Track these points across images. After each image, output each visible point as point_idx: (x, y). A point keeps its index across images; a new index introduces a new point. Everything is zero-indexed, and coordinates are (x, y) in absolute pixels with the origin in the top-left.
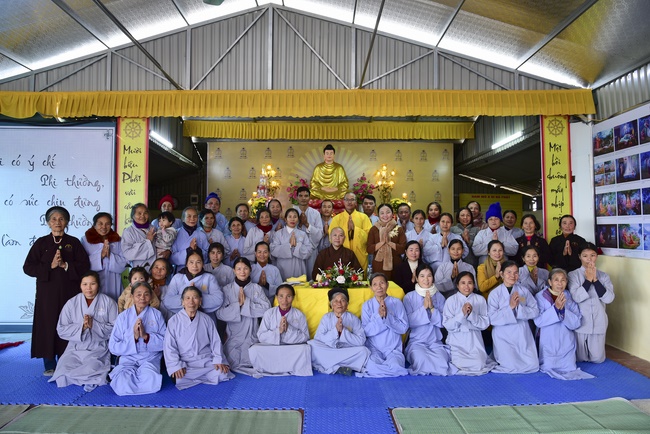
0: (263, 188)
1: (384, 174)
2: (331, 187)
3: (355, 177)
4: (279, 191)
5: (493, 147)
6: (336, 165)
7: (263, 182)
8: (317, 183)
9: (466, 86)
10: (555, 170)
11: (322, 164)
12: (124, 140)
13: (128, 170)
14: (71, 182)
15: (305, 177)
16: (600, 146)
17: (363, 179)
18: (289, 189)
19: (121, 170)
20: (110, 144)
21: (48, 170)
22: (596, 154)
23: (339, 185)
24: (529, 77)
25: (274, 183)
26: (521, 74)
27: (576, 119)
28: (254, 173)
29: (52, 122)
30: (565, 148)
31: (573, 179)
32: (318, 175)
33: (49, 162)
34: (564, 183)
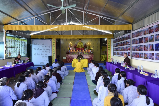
0: (70, 46)
1: (89, 44)
2: (80, 46)
3: (84, 44)
4: (72, 46)
5: (105, 40)
6: (81, 42)
7: (70, 45)
8: (78, 45)
9: (97, 34)
10: (109, 45)
11: (79, 42)
12: (53, 41)
13: (53, 45)
14: (46, 47)
15: (76, 44)
16: (114, 42)
17: (86, 44)
18: (74, 46)
19: (52, 45)
20: (51, 42)
21: (43, 45)
22: (114, 43)
23: (82, 45)
24: (105, 33)
25: (71, 45)
26: (104, 33)
27: (112, 38)
28: (68, 44)
29: (43, 39)
30: (110, 42)
31: (111, 46)
32: (78, 44)
33: (43, 44)
34: (110, 46)
